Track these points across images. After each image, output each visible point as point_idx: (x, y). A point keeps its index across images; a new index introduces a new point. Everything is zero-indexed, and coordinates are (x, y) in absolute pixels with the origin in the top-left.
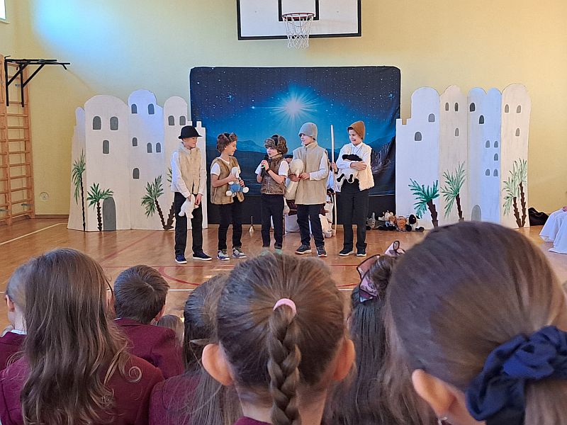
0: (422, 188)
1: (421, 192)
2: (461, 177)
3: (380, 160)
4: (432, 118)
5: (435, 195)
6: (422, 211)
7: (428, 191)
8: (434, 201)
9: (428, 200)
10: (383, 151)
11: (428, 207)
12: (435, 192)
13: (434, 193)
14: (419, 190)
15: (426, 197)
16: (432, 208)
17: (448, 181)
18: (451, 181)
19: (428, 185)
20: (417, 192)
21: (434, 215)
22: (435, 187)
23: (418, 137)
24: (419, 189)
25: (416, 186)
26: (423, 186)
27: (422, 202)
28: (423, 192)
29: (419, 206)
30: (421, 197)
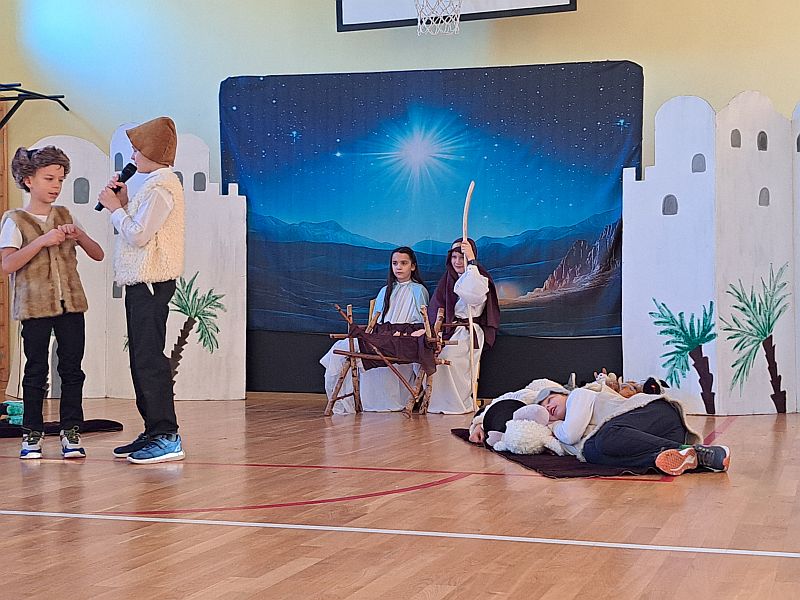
0: (678, 319)
1: (676, 328)
2: (778, 297)
3: (596, 261)
4: (699, 164)
5: (707, 335)
6: (679, 371)
7: (691, 325)
8: (707, 349)
9: (693, 346)
10: (603, 242)
11: (691, 362)
12: (707, 328)
13: (706, 331)
14: (673, 326)
15: (688, 340)
16: (702, 365)
17: (742, 305)
18: (747, 305)
19: (692, 312)
20: (667, 327)
21: (706, 380)
22: (707, 317)
23: (670, 206)
24: (673, 321)
25: (666, 313)
26: (680, 314)
27: (679, 350)
28: (682, 328)
29: (673, 359)
30: (677, 339)
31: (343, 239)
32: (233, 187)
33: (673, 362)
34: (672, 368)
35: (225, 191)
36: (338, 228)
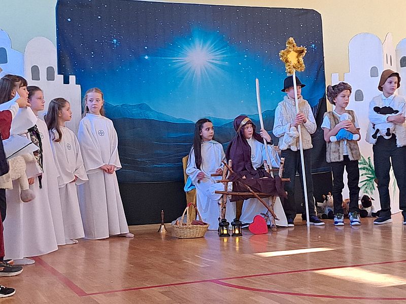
0: (367, 161)
1: (367, 166)
4: (374, 72)
6: (369, 191)
15: (373, 172)
23: (359, 96)
24: (365, 163)
26: (369, 158)
27: (369, 179)
28: (370, 166)
29: (366, 184)
30: (367, 172)
31: (152, 116)
32: (72, 78)
33: (366, 186)
34: (365, 190)
35: (66, 81)
36: (148, 109)
